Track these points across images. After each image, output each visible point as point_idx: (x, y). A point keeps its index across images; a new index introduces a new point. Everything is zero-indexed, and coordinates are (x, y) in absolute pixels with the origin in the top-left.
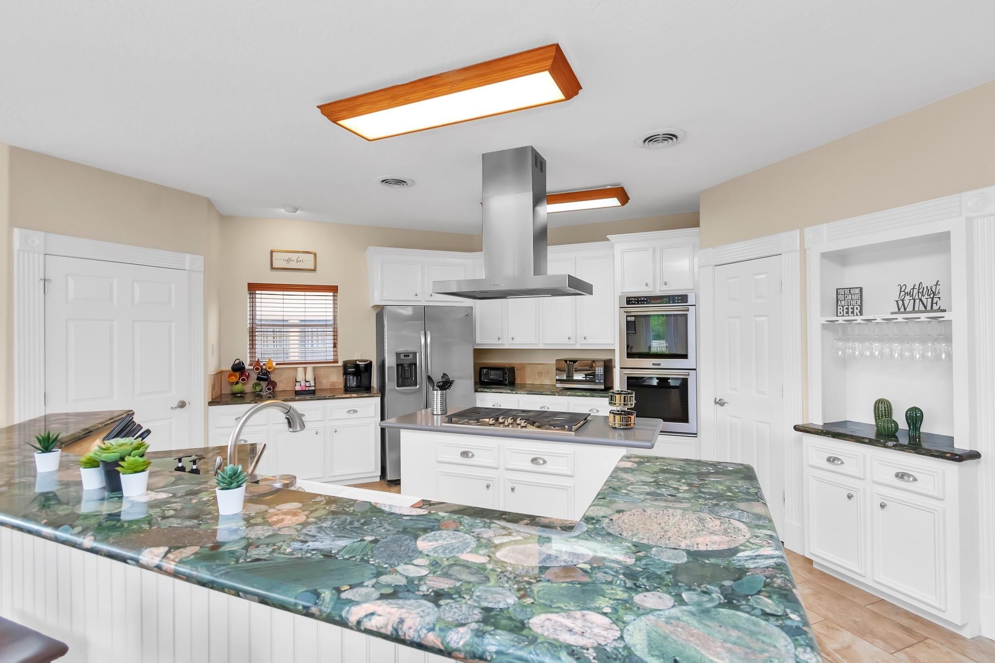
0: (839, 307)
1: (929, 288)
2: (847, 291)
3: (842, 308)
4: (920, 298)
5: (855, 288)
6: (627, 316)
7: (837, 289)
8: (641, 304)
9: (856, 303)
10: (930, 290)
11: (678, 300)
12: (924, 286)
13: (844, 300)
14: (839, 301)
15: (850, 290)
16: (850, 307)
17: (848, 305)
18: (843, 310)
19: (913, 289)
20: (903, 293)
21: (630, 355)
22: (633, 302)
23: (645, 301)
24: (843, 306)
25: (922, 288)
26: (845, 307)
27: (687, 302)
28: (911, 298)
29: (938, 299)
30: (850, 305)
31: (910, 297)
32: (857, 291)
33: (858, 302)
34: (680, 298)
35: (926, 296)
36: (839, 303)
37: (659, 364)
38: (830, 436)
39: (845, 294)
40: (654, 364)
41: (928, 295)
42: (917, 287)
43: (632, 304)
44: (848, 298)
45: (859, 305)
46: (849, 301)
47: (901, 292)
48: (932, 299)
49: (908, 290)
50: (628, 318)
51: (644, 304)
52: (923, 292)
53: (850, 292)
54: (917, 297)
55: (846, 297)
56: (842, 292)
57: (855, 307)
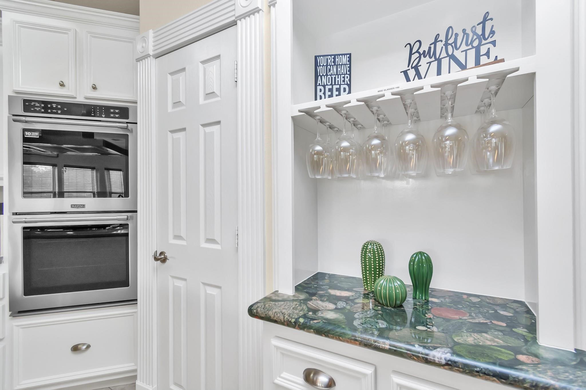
0: (319, 88)
1: (469, 31)
2: (330, 60)
3: (322, 88)
4: (450, 53)
5: (342, 55)
6: (24, 130)
7: (316, 57)
8: (52, 113)
9: (344, 81)
10: (471, 35)
11: (114, 113)
12: (458, 30)
13: (327, 75)
14: (319, 77)
15: (334, 58)
16: (335, 87)
17: (331, 84)
18: (324, 93)
19: (435, 43)
20: (417, 55)
21: (27, 194)
22: (38, 109)
23: (59, 109)
24: (324, 86)
25: (454, 37)
26: (327, 88)
27: (128, 118)
28: (433, 59)
29: (491, 46)
30: (335, 84)
31: (430, 58)
32: (345, 60)
33: (346, 79)
34: (117, 111)
35: (464, 47)
36: (319, 82)
37: (83, 206)
38: (312, 330)
39: (327, 65)
40: (73, 206)
41: (467, 45)
42: (442, 37)
43: (35, 112)
44: (332, 72)
45: (347, 84)
46: (333, 76)
47: (411, 54)
48: (478, 49)
49: (425, 48)
50: (27, 133)
51: (57, 113)
52: (455, 42)
53: (334, 62)
54: (444, 54)
55: (330, 70)
56: (322, 61)
57: (342, 87)
